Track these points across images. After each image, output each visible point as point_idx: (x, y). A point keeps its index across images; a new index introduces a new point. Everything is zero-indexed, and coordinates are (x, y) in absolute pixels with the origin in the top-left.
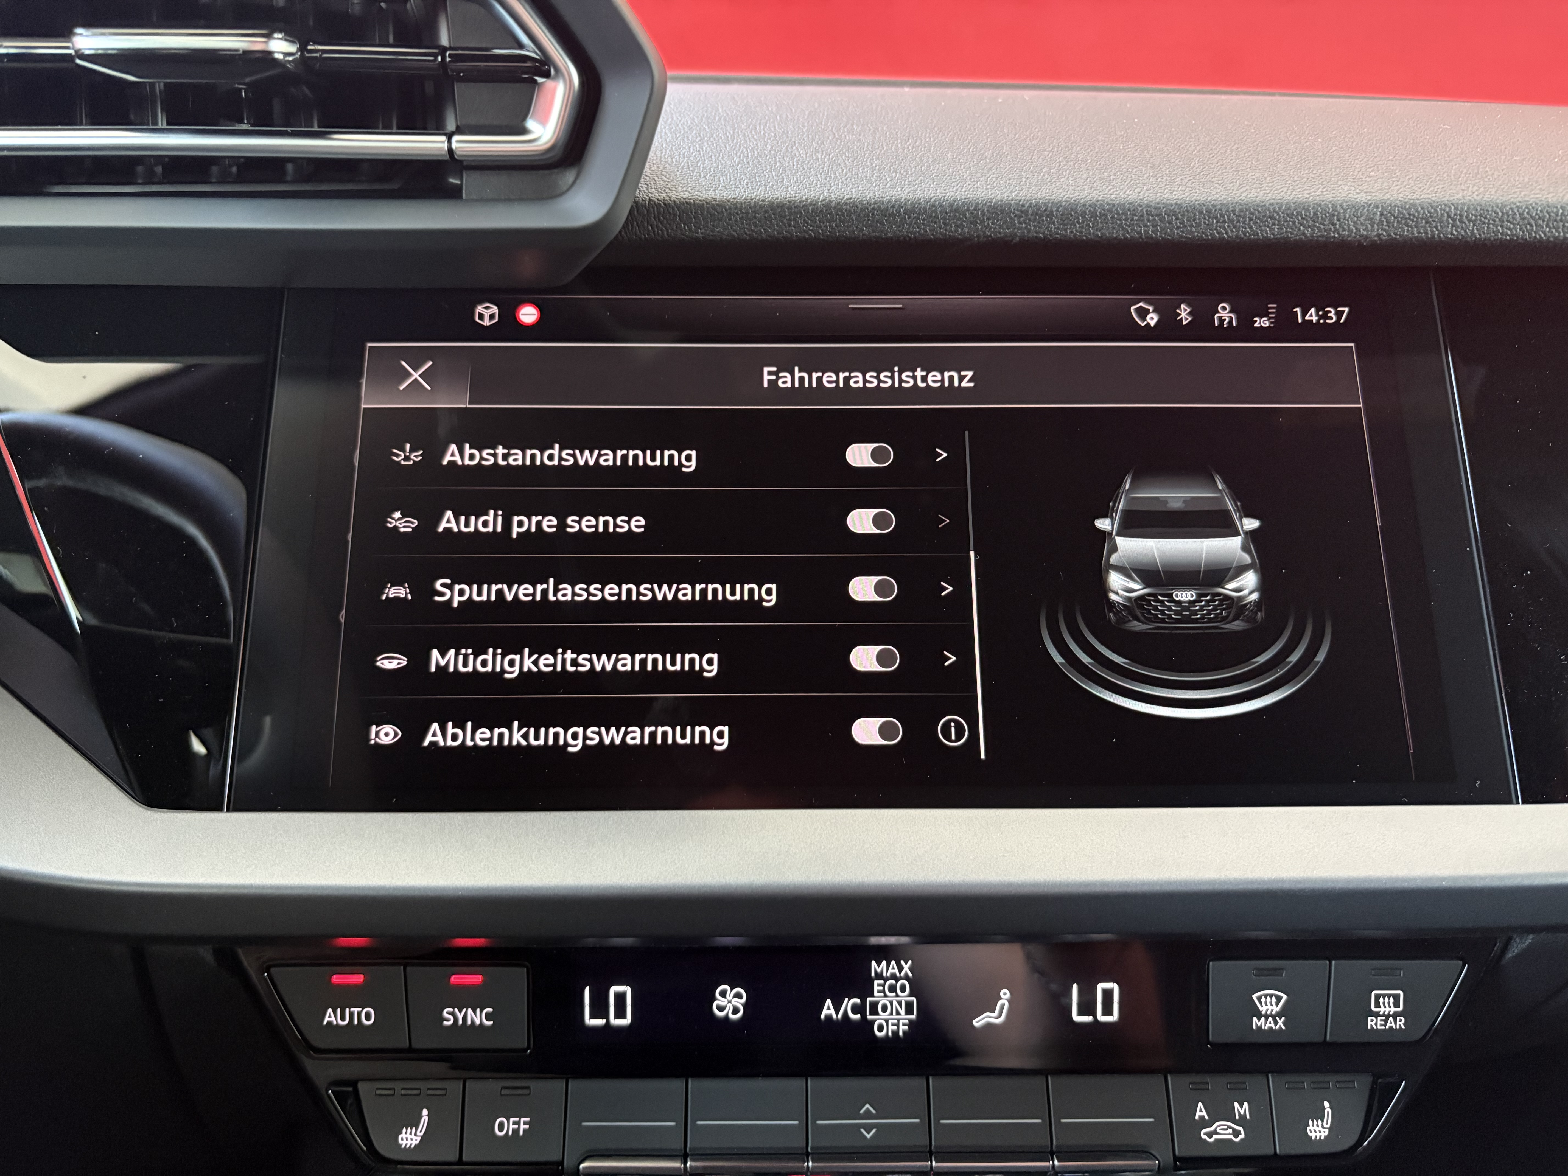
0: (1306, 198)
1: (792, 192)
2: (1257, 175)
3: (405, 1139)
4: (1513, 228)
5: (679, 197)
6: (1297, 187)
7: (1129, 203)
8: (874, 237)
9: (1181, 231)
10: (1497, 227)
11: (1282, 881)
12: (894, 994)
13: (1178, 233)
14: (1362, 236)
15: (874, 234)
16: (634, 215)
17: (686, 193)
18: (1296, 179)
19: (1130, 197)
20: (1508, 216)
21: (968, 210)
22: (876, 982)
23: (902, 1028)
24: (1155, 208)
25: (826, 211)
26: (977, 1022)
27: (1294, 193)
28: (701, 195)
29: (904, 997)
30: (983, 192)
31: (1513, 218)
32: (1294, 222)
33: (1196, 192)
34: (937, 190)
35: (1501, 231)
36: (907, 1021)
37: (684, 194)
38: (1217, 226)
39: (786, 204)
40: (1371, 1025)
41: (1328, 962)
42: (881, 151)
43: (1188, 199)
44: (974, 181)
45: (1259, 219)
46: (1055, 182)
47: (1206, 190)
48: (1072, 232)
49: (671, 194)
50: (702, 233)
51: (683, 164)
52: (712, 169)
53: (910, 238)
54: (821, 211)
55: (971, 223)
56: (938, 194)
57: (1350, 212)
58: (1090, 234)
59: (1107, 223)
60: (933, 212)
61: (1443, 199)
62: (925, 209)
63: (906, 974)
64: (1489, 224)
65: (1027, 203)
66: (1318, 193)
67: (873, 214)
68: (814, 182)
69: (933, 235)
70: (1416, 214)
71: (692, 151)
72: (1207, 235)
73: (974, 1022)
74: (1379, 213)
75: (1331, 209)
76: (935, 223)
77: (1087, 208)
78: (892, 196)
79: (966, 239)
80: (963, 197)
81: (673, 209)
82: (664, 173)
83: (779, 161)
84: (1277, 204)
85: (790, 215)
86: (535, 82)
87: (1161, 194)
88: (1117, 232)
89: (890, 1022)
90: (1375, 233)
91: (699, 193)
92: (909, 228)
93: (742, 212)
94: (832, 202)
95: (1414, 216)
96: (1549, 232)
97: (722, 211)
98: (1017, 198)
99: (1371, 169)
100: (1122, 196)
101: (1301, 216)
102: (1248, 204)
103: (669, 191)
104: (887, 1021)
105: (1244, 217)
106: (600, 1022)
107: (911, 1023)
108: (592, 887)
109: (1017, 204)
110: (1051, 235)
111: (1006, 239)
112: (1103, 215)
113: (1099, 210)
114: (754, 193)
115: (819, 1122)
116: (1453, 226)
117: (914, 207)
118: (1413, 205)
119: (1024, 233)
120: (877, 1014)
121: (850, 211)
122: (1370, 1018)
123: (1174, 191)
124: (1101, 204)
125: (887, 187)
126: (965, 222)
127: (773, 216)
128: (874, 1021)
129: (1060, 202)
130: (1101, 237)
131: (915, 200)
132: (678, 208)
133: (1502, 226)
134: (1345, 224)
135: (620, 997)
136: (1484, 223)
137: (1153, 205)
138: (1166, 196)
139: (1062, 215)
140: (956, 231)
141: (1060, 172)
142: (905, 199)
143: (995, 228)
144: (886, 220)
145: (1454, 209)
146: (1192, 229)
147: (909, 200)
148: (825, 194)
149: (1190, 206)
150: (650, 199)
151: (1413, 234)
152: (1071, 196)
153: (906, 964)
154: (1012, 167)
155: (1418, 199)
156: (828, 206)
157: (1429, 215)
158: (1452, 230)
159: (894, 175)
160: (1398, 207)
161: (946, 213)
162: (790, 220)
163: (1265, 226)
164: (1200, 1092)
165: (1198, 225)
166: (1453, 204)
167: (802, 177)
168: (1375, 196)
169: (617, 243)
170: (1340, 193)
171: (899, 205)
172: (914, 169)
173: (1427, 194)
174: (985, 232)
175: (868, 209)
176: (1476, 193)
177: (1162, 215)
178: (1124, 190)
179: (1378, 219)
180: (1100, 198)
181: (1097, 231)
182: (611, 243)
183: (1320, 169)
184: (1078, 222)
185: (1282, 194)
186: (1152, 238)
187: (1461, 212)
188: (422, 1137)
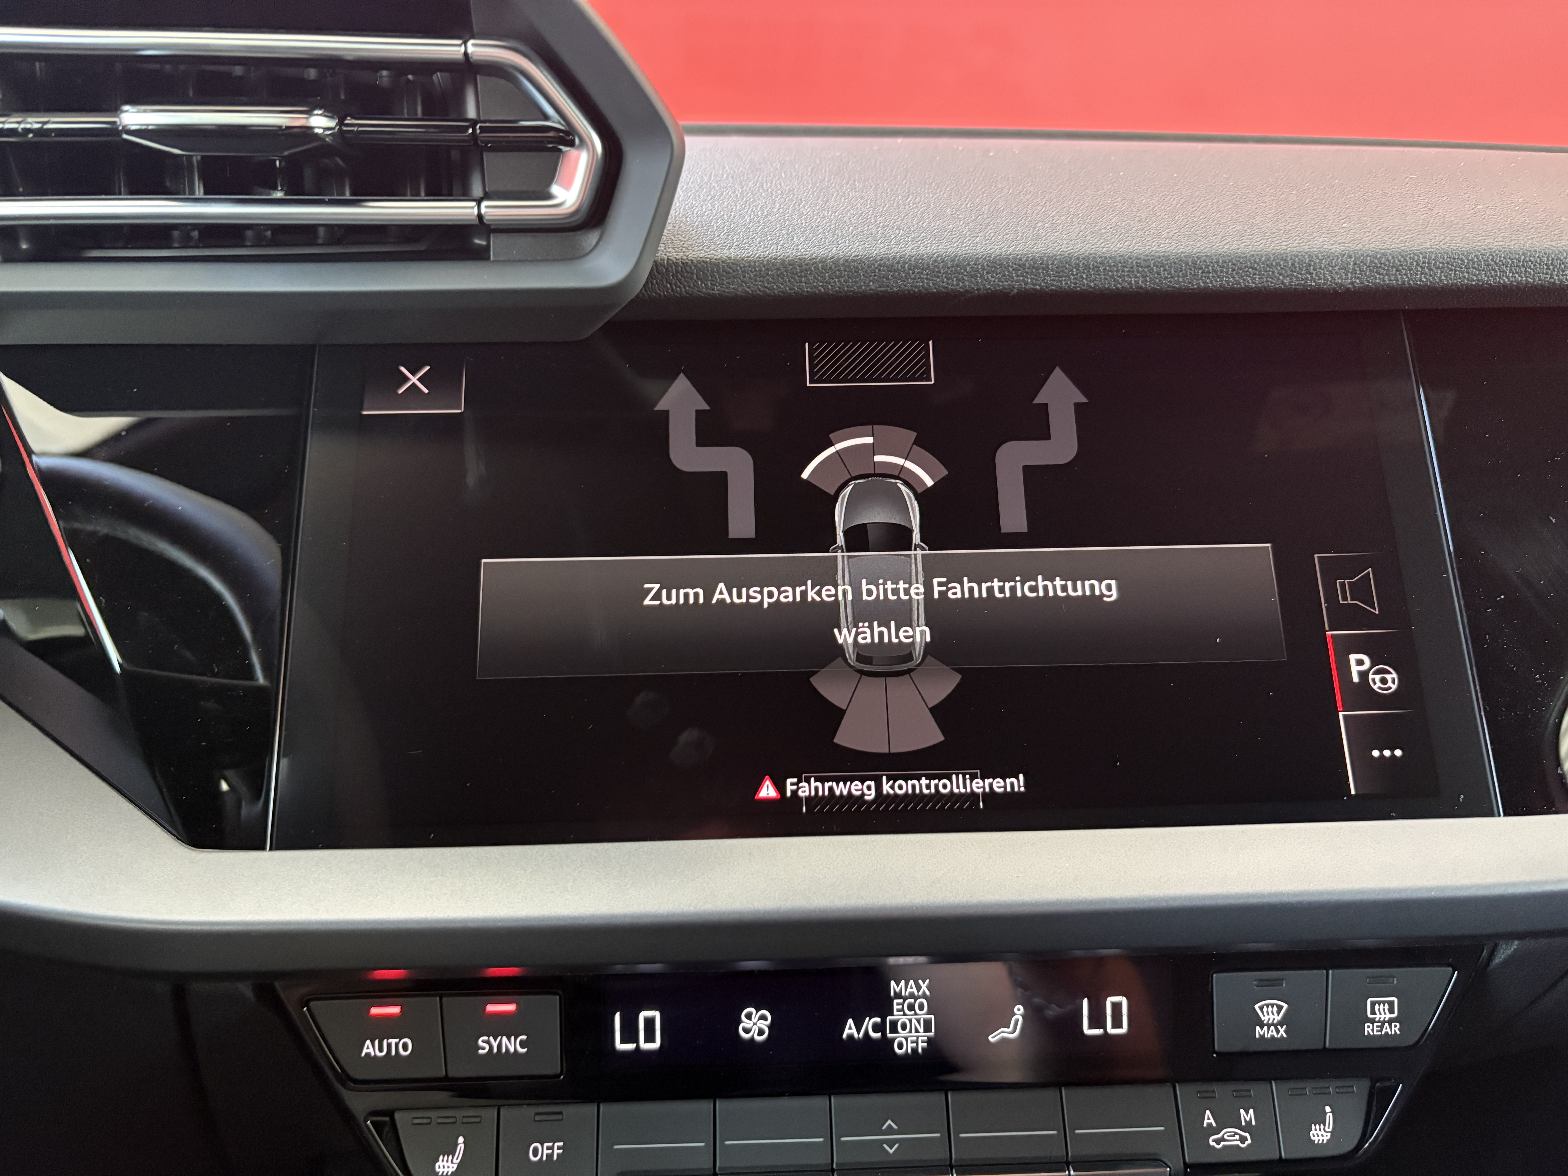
0: (1284, 250)
1: (802, 250)
2: (1238, 228)
3: (441, 1167)
4: (1479, 274)
5: (696, 256)
6: (1275, 239)
7: (1120, 256)
8: (881, 292)
9: (1169, 282)
10: (1463, 273)
11: (1281, 894)
12: (913, 1012)
13: (1166, 284)
14: (1336, 284)
15: (880, 289)
16: (654, 274)
17: (703, 252)
18: (1274, 231)
19: (1121, 250)
20: (1474, 263)
21: (968, 265)
22: (895, 1001)
23: (921, 1045)
24: (1145, 260)
25: (835, 267)
26: (993, 1038)
27: (1273, 245)
28: (717, 254)
29: (923, 1015)
30: (982, 247)
31: (1478, 264)
32: (1273, 272)
33: (1182, 245)
34: (939, 246)
35: (1467, 277)
36: (926, 1038)
37: (701, 253)
38: (1202, 277)
39: (797, 262)
40: (1368, 1031)
41: (1325, 971)
42: (884, 207)
43: (1174, 251)
44: (973, 237)
45: (1241, 269)
46: (1049, 236)
47: (1191, 243)
48: (1066, 284)
49: (687, 254)
50: (718, 290)
51: (697, 224)
52: (725, 228)
53: (915, 292)
54: (830, 268)
55: (972, 277)
56: (940, 250)
57: (1325, 262)
58: (1084, 285)
59: (1099, 275)
60: (936, 267)
61: (1413, 249)
62: (928, 264)
63: (924, 992)
64: (1456, 271)
65: (1024, 257)
66: (1294, 245)
67: (879, 270)
68: (823, 240)
69: (935, 288)
70: (1387, 263)
71: (704, 210)
72: (1193, 285)
73: (990, 1038)
74: (1352, 263)
75: (1308, 260)
76: (938, 277)
77: (1081, 261)
78: (897, 253)
79: (967, 292)
80: (964, 253)
81: (691, 268)
82: (679, 233)
83: (788, 219)
84: (1258, 255)
85: (801, 271)
86: (560, 151)
87: (1149, 247)
88: (1109, 283)
89: (909, 1039)
90: (1349, 281)
91: (714, 252)
92: (913, 282)
93: (755, 271)
94: (840, 259)
95: (1386, 265)
96: (1512, 276)
97: (737, 270)
98: (1014, 253)
99: (1344, 221)
100: (1114, 249)
101: (1280, 266)
102: (1230, 256)
103: (686, 250)
104: (906, 1039)
105: (1228, 268)
106: (631, 1047)
107: (929, 1041)
108: (625, 916)
109: (1015, 259)
110: (1047, 287)
111: (1005, 291)
112: (1096, 267)
113: (1092, 263)
114: (766, 251)
115: (843, 1139)
116: (1422, 274)
117: (918, 262)
118: (1384, 255)
119: (1021, 285)
120: (898, 1033)
121: (858, 268)
122: (1366, 1025)
123: (1161, 244)
124: (1094, 258)
125: (892, 243)
126: (965, 275)
127: (785, 273)
128: (894, 1039)
129: (1056, 255)
130: (1094, 287)
131: (918, 256)
132: (696, 266)
133: (1468, 273)
134: (1321, 273)
135: (650, 1022)
136: (1451, 270)
137: (1142, 257)
138: (1154, 249)
139: (1057, 268)
140: (958, 285)
141: (1054, 226)
142: (909, 256)
143: (994, 281)
144: (891, 276)
145: (1423, 258)
146: (1178, 280)
147: (913, 257)
148: (834, 251)
149: (1177, 258)
150: (668, 259)
151: (1384, 281)
152: (1066, 250)
153: (924, 983)
154: (1008, 222)
155: (1389, 249)
156: (836, 262)
157: (1399, 263)
158: (1421, 277)
159: (897, 231)
160: (1370, 256)
161: (948, 268)
162: (801, 277)
163: (1247, 276)
164: (1208, 1101)
165: (1185, 276)
166: (1421, 253)
167: (811, 235)
168: (1348, 247)
169: (637, 301)
170: (1315, 244)
171: (904, 262)
172: (916, 226)
173: (1397, 244)
174: (984, 285)
175: (874, 265)
176: (1443, 242)
177: (1150, 266)
178: (1114, 244)
179: (1351, 268)
180: (1092, 252)
181: (1090, 282)
182: (632, 300)
183: (1295, 221)
184: (1072, 274)
185: (1261, 246)
186: (1141, 288)
187: (1429, 260)
188: (459, 1165)
